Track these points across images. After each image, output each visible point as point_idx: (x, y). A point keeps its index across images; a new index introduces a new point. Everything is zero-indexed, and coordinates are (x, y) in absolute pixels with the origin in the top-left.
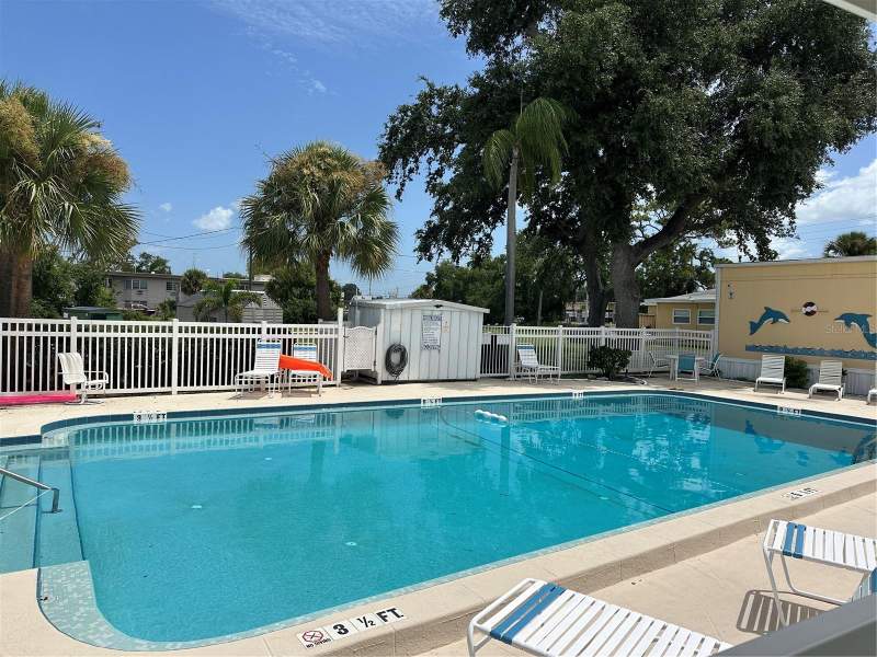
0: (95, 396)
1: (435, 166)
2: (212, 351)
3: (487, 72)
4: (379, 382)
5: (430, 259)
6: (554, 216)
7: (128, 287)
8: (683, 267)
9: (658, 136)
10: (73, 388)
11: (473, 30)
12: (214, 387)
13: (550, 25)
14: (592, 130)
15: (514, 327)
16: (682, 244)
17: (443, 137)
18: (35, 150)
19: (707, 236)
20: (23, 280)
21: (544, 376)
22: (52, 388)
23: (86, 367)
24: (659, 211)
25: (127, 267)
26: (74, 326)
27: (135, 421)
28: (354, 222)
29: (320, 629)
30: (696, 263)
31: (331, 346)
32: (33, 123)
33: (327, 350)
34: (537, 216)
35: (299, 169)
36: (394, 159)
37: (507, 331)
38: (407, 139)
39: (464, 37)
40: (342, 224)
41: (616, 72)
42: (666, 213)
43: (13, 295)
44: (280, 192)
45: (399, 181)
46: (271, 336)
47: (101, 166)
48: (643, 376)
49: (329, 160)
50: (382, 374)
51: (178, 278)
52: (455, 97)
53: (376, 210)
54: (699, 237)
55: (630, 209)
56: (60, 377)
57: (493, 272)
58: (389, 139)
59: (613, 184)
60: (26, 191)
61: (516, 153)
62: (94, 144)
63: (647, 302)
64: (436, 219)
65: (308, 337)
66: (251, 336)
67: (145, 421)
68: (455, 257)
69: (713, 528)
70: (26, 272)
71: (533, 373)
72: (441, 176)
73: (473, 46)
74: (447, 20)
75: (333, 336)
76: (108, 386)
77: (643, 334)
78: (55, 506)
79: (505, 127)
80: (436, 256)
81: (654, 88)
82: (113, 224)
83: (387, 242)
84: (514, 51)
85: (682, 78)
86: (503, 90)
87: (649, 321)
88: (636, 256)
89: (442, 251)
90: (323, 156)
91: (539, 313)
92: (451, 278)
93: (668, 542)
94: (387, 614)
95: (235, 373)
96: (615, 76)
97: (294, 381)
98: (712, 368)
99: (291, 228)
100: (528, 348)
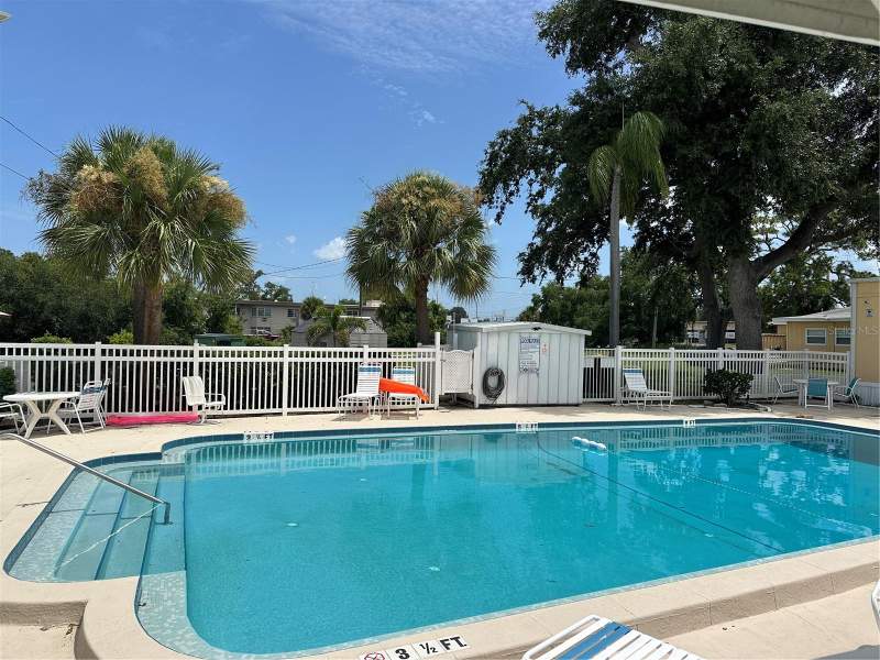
0: (214, 417)
1: (536, 188)
2: (318, 374)
3: (587, 89)
4: (477, 406)
5: (533, 281)
6: (665, 232)
7: (254, 314)
8: (818, 283)
9: (774, 145)
10: (195, 409)
11: (572, 50)
12: (320, 409)
13: (656, 38)
14: (700, 141)
15: (620, 349)
16: (816, 257)
17: (543, 158)
18: (164, 193)
19: (845, 248)
20: (154, 310)
21: (655, 402)
22: (177, 409)
23: (207, 390)
24: (787, 222)
25: (253, 295)
26: (197, 352)
27: (245, 441)
28: (450, 248)
29: (383, 652)
30: (833, 277)
31: (429, 369)
32: (162, 169)
33: (425, 374)
34: (645, 234)
35: (399, 199)
36: (495, 184)
37: (612, 354)
38: (507, 163)
39: (564, 57)
40: (439, 251)
41: (724, 80)
42: (795, 224)
43: (146, 324)
44: (381, 222)
45: (500, 204)
46: (372, 360)
47: (220, 205)
48: (767, 402)
49: (427, 189)
50: (480, 398)
51: (297, 305)
52: (556, 118)
53: (472, 234)
54: (835, 249)
55: (750, 222)
56: (184, 398)
57: (602, 292)
58: (489, 164)
59: (726, 196)
60: (155, 230)
61: (618, 170)
62: (213, 185)
63: (775, 321)
64: (538, 241)
65: (407, 360)
66: (354, 360)
67: (254, 441)
68: (560, 278)
69: (824, 572)
70: (156, 304)
71: (641, 399)
72: (542, 197)
73: (572, 65)
74: (545, 42)
75: (431, 360)
76: (225, 408)
77: (768, 356)
78: (167, 518)
79: (608, 142)
80: (539, 278)
81: (768, 93)
82: (230, 258)
83: (484, 265)
84: (616, 67)
85: (801, 80)
86: (604, 107)
87: (778, 342)
88: (757, 271)
89: (546, 273)
90: (420, 185)
91: (655, 334)
92: (559, 299)
93: (768, 586)
94: (450, 642)
95: (340, 395)
96: (724, 84)
97: (394, 403)
98: (848, 393)
99: (392, 255)
100: (636, 372)
